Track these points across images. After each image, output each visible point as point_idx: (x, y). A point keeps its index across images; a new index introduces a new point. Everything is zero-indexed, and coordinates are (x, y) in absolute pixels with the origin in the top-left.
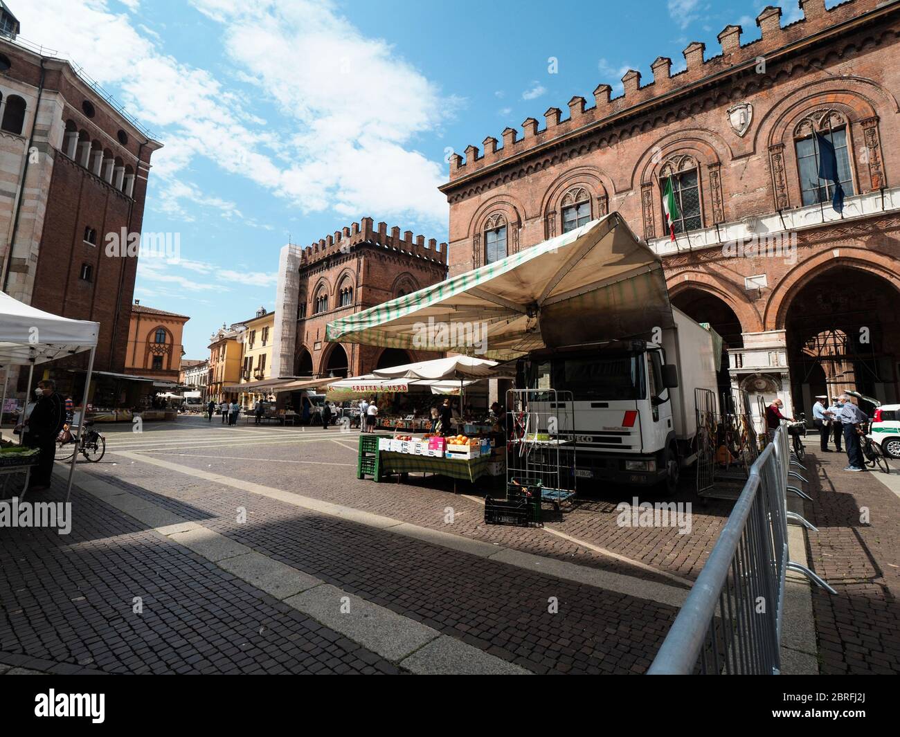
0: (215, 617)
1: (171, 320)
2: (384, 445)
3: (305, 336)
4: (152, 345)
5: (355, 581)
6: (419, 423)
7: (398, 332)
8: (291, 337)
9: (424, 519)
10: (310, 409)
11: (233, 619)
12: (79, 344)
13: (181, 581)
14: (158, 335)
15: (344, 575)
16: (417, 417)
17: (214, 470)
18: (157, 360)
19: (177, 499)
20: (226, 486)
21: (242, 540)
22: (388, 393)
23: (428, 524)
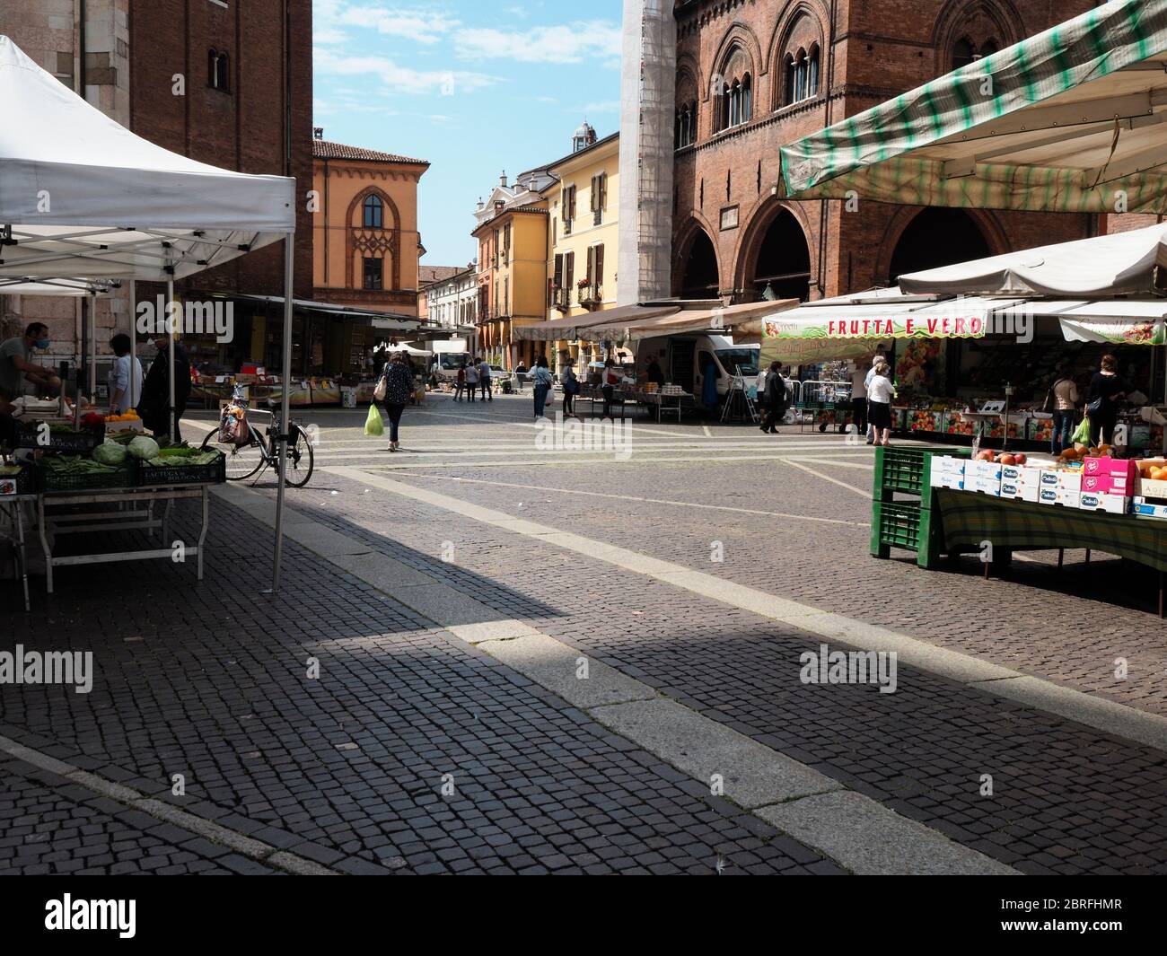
0: (614, 821)
1: (391, 173)
2: (944, 472)
3: (697, 193)
4: (358, 234)
5: (920, 796)
6: (1021, 423)
7: (979, 158)
8: (661, 197)
9: (1079, 673)
10: (719, 380)
11: (653, 833)
12: (260, 228)
13: (527, 739)
14: (369, 210)
15: (889, 778)
16: (1013, 406)
17: (530, 513)
18: (373, 267)
19: (473, 569)
20: (567, 552)
21: (631, 669)
22: (927, 340)
23: (1091, 686)
